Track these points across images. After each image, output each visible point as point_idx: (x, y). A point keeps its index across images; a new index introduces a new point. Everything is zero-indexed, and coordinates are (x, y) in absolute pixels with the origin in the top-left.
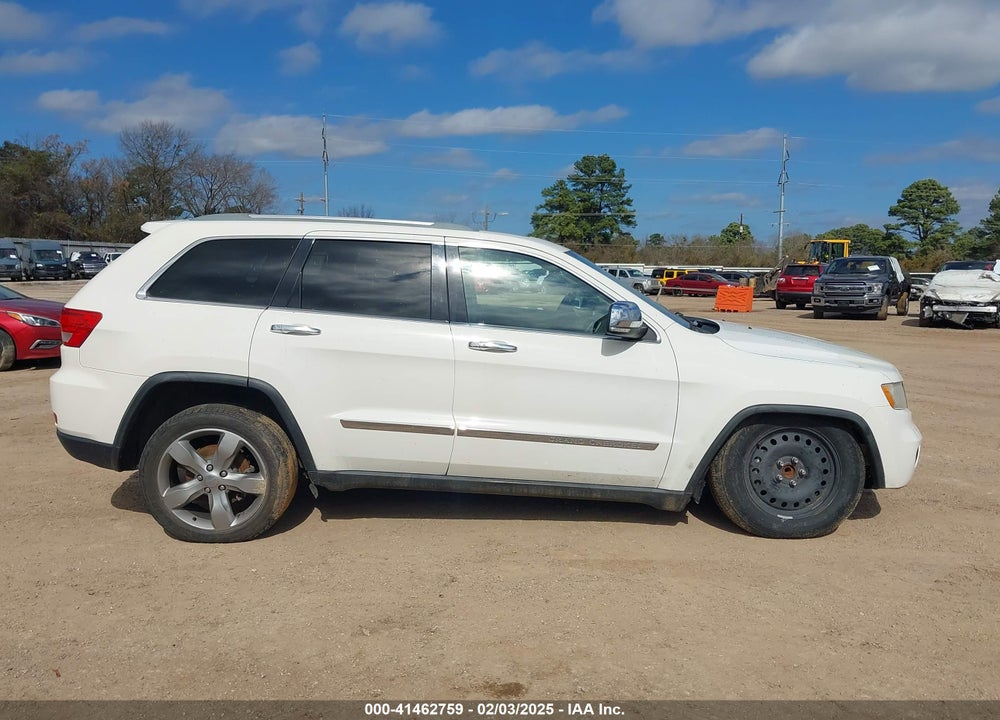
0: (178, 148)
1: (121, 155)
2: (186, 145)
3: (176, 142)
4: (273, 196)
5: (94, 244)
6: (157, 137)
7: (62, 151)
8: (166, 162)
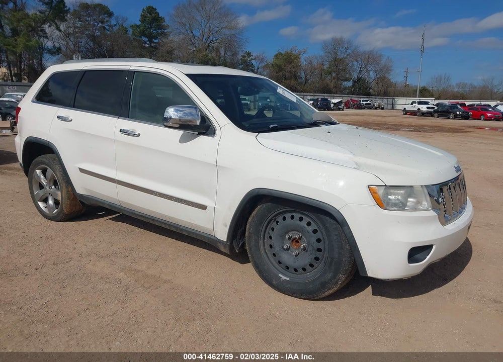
0: (347, 49)
1: (322, 53)
2: (351, 47)
3: (346, 46)
4: (391, 70)
5: (305, 94)
6: (337, 43)
7: (297, 53)
8: (341, 55)
